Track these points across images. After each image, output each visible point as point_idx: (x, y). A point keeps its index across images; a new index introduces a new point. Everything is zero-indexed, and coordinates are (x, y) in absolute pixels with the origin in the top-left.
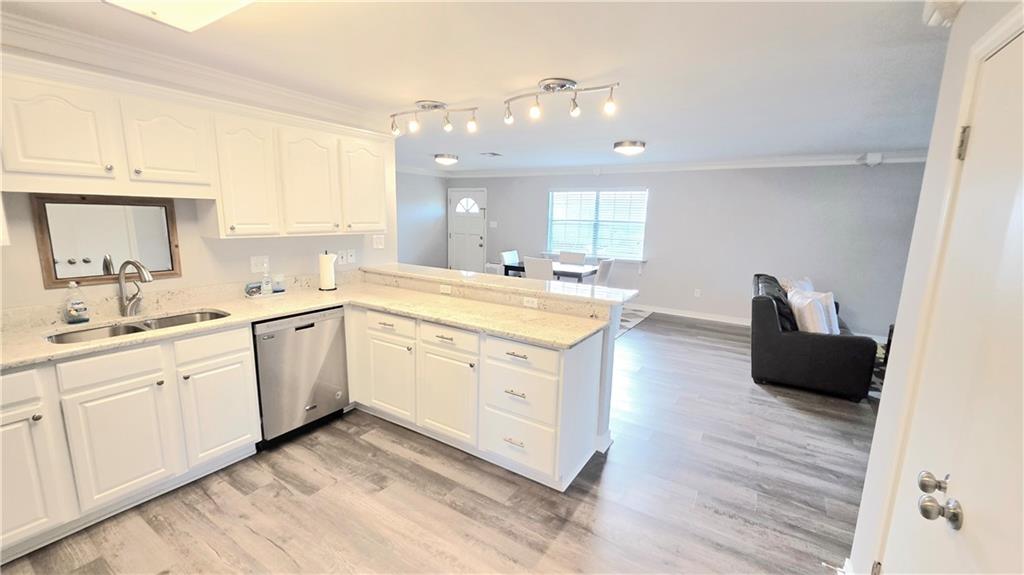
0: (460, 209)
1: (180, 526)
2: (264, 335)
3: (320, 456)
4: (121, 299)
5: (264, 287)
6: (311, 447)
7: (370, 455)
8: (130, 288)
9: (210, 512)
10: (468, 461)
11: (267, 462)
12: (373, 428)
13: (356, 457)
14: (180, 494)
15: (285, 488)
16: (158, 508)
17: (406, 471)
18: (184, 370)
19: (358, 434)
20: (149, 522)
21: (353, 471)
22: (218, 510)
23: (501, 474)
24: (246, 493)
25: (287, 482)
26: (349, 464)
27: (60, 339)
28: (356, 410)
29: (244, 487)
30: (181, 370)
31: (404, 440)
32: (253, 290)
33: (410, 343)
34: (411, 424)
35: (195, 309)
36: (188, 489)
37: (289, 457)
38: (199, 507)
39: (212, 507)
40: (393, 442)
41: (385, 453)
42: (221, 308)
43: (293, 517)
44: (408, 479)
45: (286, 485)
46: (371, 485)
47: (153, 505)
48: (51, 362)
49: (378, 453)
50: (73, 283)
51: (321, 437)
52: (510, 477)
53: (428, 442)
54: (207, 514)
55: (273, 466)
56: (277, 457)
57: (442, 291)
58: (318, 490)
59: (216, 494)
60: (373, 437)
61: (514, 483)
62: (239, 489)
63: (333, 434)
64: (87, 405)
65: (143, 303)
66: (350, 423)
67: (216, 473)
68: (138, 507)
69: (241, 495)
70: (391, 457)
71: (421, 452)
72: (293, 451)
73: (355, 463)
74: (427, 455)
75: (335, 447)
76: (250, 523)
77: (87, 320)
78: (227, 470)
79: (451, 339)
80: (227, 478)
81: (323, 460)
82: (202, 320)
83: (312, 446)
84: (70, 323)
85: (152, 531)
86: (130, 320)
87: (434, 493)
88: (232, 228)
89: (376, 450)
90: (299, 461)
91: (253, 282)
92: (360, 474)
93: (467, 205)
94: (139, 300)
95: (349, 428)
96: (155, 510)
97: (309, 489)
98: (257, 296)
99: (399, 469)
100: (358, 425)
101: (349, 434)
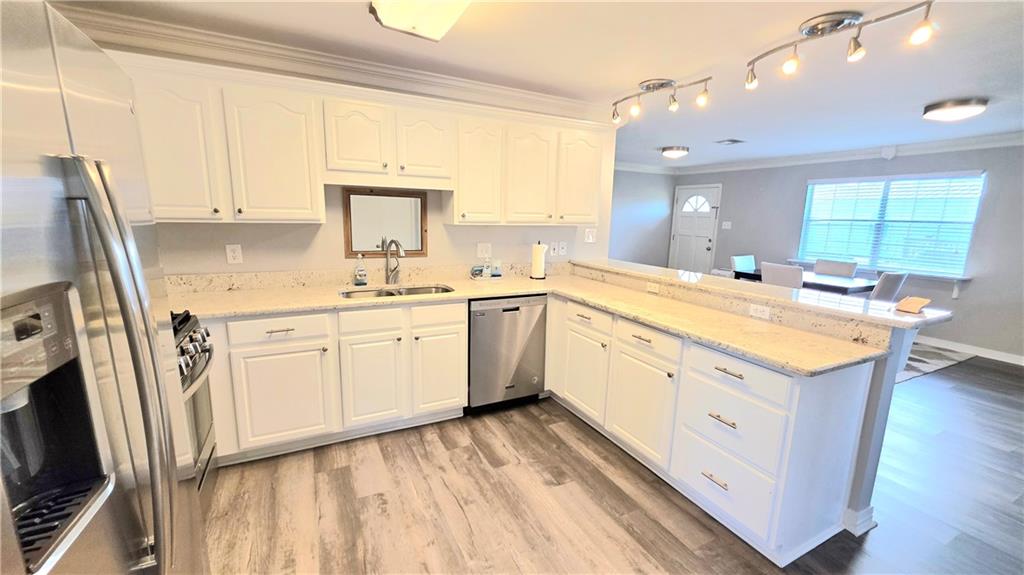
0: (687, 208)
1: (400, 462)
2: (477, 311)
3: (511, 434)
4: (387, 270)
5: (485, 271)
6: (505, 423)
7: (554, 446)
8: (393, 262)
9: (421, 456)
10: (657, 485)
11: (469, 425)
12: (563, 420)
13: (541, 444)
14: (405, 434)
15: (478, 454)
16: (389, 441)
17: (586, 474)
18: (417, 332)
19: (548, 422)
20: (382, 450)
21: (536, 457)
22: (426, 456)
23: (696, 514)
24: (448, 449)
25: (480, 449)
26: (534, 449)
27: (348, 295)
28: (550, 399)
29: (449, 444)
30: (414, 331)
31: (590, 441)
32: (477, 273)
33: (606, 340)
34: (599, 425)
35: (433, 284)
36: (410, 431)
37: (486, 428)
38: (414, 448)
39: (423, 452)
40: (579, 439)
41: (569, 449)
42: (450, 285)
43: (477, 483)
44: (587, 483)
45: (480, 453)
46: (548, 476)
47: (387, 436)
48: (335, 310)
49: (563, 447)
50: (360, 256)
51: (516, 416)
52: (705, 520)
53: (614, 450)
54: (419, 457)
55: (472, 431)
56: (477, 424)
57: (649, 289)
58: (503, 464)
59: (428, 442)
60: (560, 428)
61: (710, 530)
62: (443, 443)
63: (526, 416)
64: (354, 346)
65: (401, 275)
66: (542, 409)
67: (432, 424)
68: (378, 435)
69: (444, 450)
70: (573, 454)
71: (605, 459)
72: (491, 423)
73: (540, 450)
74: (611, 463)
75: (525, 429)
76: (445, 477)
77: (365, 284)
78: (440, 425)
79: (649, 341)
80: (438, 431)
81: (513, 438)
82: (436, 292)
83: (507, 422)
84: (357, 285)
85: (381, 457)
86: (391, 287)
87: (611, 508)
88: (463, 216)
89: (561, 443)
90: (493, 434)
91: (477, 264)
92: (542, 463)
93: (697, 204)
94: (398, 272)
95: (541, 415)
96: (387, 441)
97: (497, 462)
98: (478, 278)
99: (579, 469)
100: (549, 414)
101: (540, 421)
